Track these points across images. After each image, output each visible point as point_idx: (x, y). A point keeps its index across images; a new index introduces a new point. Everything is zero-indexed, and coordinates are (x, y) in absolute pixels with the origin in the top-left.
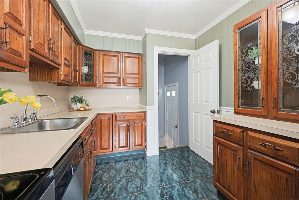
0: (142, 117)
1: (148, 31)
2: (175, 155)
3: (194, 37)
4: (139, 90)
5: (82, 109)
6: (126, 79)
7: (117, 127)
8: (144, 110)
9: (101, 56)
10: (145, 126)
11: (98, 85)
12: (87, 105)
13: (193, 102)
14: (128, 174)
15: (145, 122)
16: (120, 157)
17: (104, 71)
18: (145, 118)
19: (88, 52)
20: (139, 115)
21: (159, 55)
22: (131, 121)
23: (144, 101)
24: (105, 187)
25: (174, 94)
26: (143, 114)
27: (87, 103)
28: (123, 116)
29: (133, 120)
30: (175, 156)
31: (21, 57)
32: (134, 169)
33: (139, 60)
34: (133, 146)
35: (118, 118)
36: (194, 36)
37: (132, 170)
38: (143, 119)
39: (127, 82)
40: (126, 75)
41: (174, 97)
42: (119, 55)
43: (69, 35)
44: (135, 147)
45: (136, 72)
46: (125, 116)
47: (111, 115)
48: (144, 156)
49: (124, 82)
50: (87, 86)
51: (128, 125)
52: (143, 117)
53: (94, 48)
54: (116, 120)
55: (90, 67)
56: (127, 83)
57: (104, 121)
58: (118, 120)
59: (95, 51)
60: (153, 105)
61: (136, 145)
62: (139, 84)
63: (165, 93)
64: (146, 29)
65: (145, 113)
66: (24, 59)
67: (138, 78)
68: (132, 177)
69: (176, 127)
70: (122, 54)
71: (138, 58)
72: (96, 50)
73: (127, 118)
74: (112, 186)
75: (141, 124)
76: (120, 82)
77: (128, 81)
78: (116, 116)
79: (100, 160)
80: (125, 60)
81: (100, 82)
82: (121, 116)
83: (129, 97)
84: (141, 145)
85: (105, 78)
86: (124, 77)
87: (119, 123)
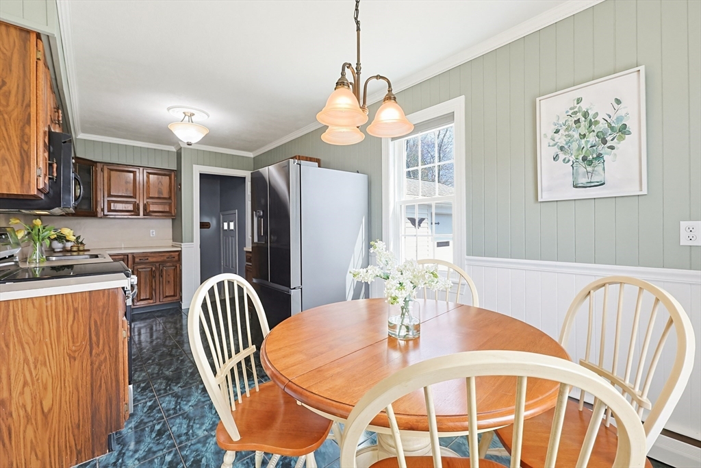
0: (175, 259)
3: (251, 155)
4: (171, 221)
5: (74, 249)
6: (149, 205)
8: (179, 249)
9: (106, 171)
10: (181, 270)
11: (100, 214)
12: (81, 243)
15: (181, 264)
17: (110, 194)
18: (180, 260)
20: (171, 255)
22: (157, 264)
23: (177, 237)
25: (232, 227)
26: (177, 253)
27: (80, 241)
28: (145, 257)
29: (163, 263)
33: (170, 179)
34: (161, 297)
35: (137, 260)
36: (251, 153)
38: (176, 261)
39: (151, 210)
40: (149, 200)
41: (232, 230)
42: (137, 171)
44: (165, 299)
45: (166, 195)
46: (148, 257)
47: (126, 257)
49: (145, 209)
51: (154, 269)
52: (177, 258)
53: (93, 160)
54: (134, 262)
56: (150, 211)
58: (137, 263)
59: (95, 164)
60: (192, 242)
61: (167, 297)
62: (171, 213)
63: (222, 224)
65: (180, 253)
67: (170, 205)
70: (141, 169)
71: (169, 175)
72: (96, 162)
73: (151, 260)
75: (173, 268)
76: (139, 209)
77: (152, 208)
80: (148, 177)
81: (103, 210)
82: (142, 258)
83: (153, 232)
84: (174, 296)
85: (112, 204)
86: (145, 202)
87: (139, 267)
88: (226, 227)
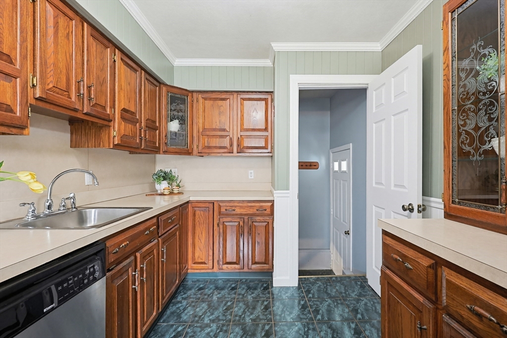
0: (267, 211)
1: (277, 46)
2: (331, 291)
4: (270, 159)
5: (166, 192)
6: (243, 139)
7: (221, 226)
8: (272, 198)
9: (201, 100)
11: (195, 152)
13: (374, 185)
14: (226, 316)
15: (273, 219)
16: (225, 282)
17: (204, 126)
18: (272, 214)
19: (177, 96)
20: (261, 207)
21: (300, 91)
22: (246, 218)
24: (179, 332)
25: (344, 167)
26: (270, 204)
28: (232, 207)
29: (252, 216)
30: (328, 294)
31: (12, 111)
32: (241, 307)
33: (267, 104)
34: (250, 263)
35: (223, 210)
36: (379, 45)
37: (236, 309)
38: (268, 215)
39: (245, 145)
40: (242, 134)
41: (345, 172)
42: (231, 97)
43: (136, 71)
44: (254, 266)
45: (262, 126)
46: (236, 207)
47: (211, 205)
48: (267, 285)
49: (239, 145)
50: (176, 152)
51: (241, 223)
53: (188, 89)
54: (220, 213)
55: (182, 121)
56: (244, 147)
57: (199, 214)
58: (223, 214)
59: (190, 94)
60: (288, 189)
61: (256, 263)
62: (267, 149)
63: (331, 164)
64: (273, 44)
65: (273, 203)
66: (18, 114)
67: (266, 137)
68: (231, 323)
69: (347, 233)
70: (235, 95)
71: (266, 100)
72: (192, 92)
73: (238, 211)
74: (190, 333)
75: (265, 224)
76: (232, 145)
77: (247, 143)
78: (220, 207)
79: (193, 281)
80: (242, 104)
81: (198, 147)
82: (229, 208)
83: (251, 173)
84: (265, 263)
85: (206, 140)
86: (239, 136)
87: (225, 220)
88: (336, 168)
